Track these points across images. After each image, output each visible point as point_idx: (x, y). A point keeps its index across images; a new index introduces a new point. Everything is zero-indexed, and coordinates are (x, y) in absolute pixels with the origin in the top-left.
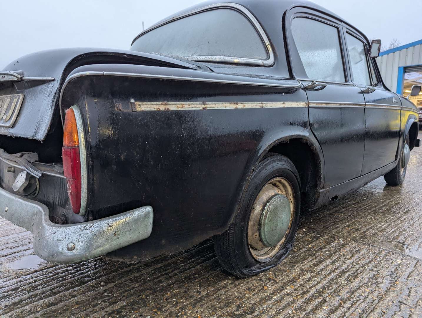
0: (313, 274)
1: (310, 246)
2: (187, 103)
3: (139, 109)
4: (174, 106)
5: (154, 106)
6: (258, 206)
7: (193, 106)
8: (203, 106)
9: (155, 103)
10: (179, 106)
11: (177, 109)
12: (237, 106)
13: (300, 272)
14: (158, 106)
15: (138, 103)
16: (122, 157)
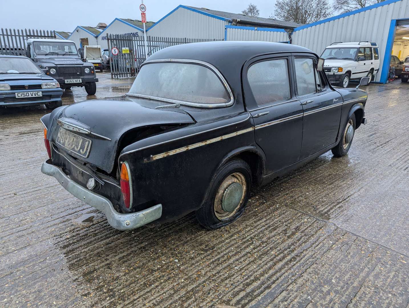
0: (252, 228)
1: (256, 209)
2: (178, 149)
3: (154, 159)
4: (171, 153)
5: (162, 156)
6: (221, 191)
7: (181, 150)
8: (187, 148)
9: (162, 154)
10: (174, 152)
11: (173, 154)
12: (206, 143)
13: (245, 226)
14: (163, 155)
15: (154, 156)
16: (148, 183)
